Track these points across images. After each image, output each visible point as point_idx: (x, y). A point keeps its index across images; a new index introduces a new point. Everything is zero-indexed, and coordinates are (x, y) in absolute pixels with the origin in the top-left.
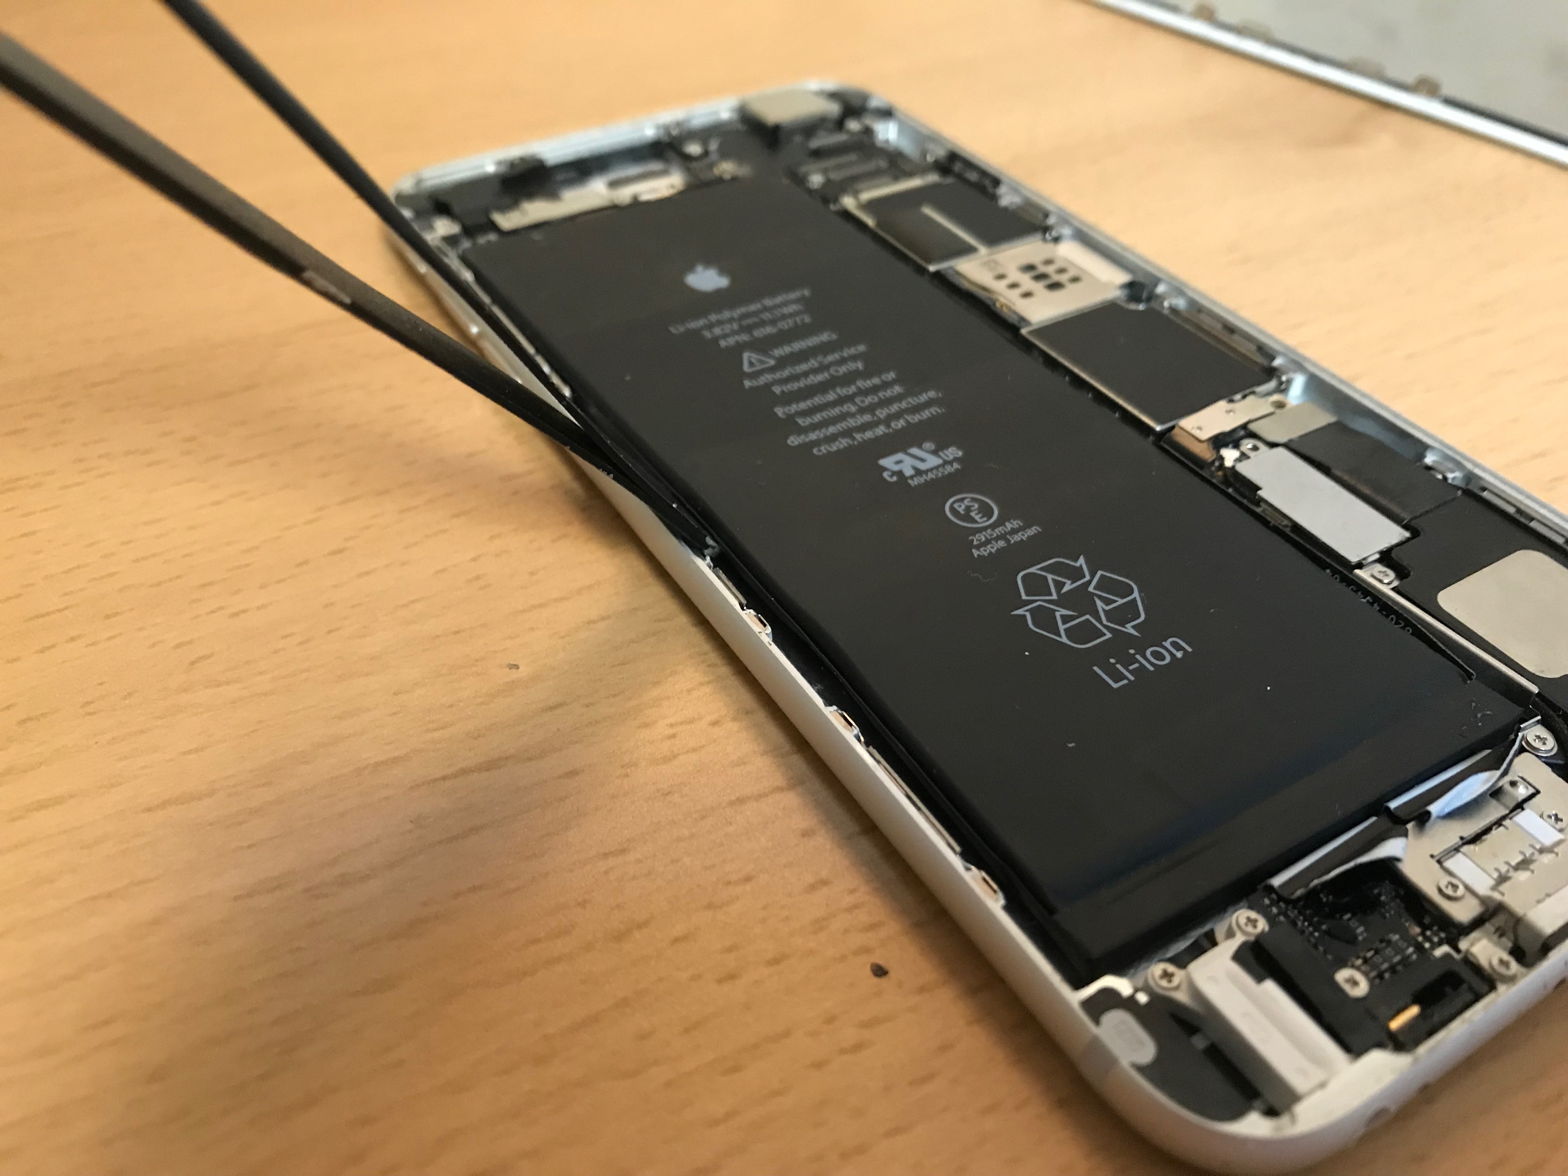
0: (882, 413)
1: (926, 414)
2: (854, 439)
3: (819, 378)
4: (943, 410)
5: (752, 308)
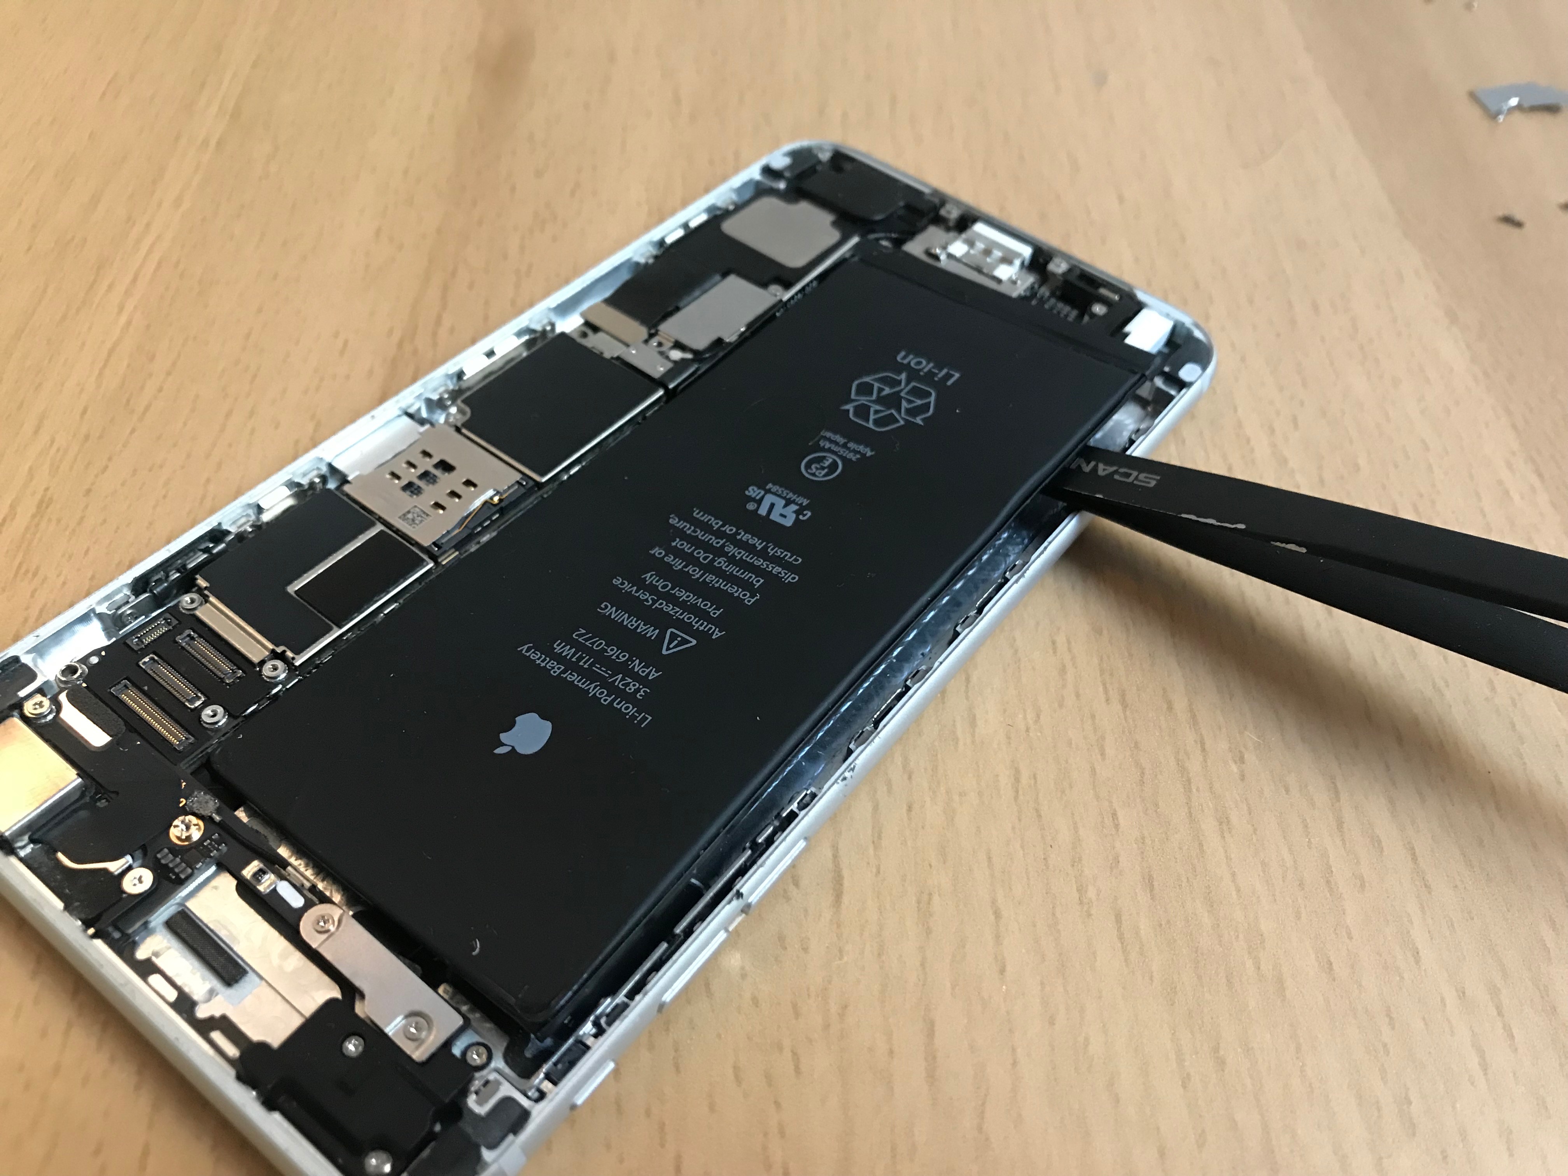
0: (718, 542)
1: (706, 518)
4: (694, 509)
5: (574, 678)
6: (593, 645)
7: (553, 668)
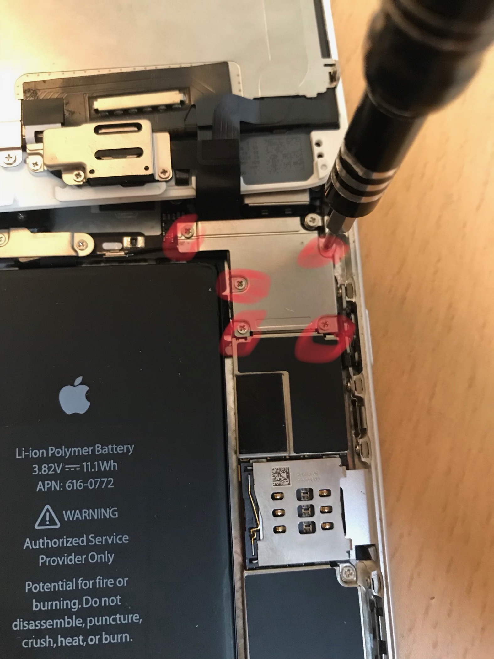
0: (91, 622)
1: (117, 638)
2: (56, 641)
3: (76, 559)
4: (131, 640)
5: (84, 451)
6: (95, 481)
7: (102, 449)
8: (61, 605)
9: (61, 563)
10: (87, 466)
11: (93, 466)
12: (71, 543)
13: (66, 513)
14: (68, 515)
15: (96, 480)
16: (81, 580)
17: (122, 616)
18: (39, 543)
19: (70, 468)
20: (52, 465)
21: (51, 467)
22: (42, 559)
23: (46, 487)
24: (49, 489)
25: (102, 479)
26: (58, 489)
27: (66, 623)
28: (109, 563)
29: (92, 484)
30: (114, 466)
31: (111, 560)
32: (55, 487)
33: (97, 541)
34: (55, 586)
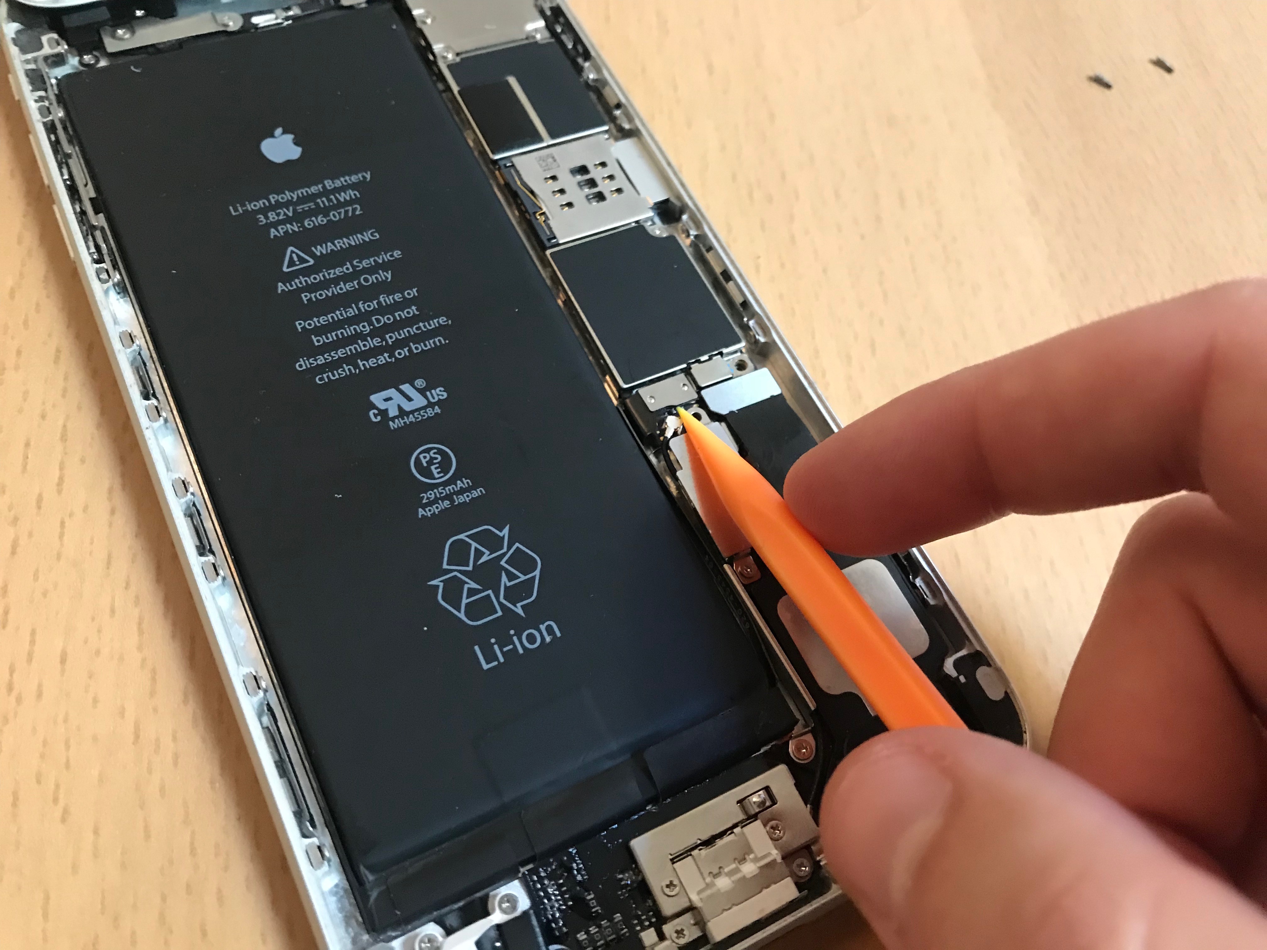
0: (392, 337)
1: (430, 344)
2: (356, 366)
3: (347, 287)
4: (447, 342)
5: (312, 190)
6: (338, 213)
7: (333, 183)
8: (349, 331)
9: (330, 294)
10: (323, 202)
11: (330, 200)
12: (335, 273)
13: (316, 248)
14: (319, 250)
15: (338, 211)
16: (362, 304)
17: (426, 323)
18: (296, 283)
19: (303, 209)
20: (280, 211)
21: (280, 213)
22: (305, 297)
23: (281, 232)
24: (286, 232)
25: (346, 209)
26: (296, 229)
27: (361, 346)
28: (389, 280)
29: (334, 216)
30: (355, 195)
31: (389, 276)
32: (292, 229)
33: (365, 263)
34: (332, 317)
